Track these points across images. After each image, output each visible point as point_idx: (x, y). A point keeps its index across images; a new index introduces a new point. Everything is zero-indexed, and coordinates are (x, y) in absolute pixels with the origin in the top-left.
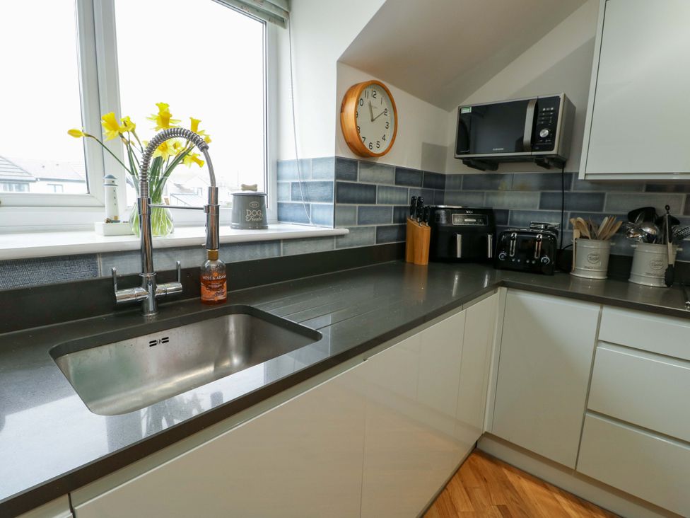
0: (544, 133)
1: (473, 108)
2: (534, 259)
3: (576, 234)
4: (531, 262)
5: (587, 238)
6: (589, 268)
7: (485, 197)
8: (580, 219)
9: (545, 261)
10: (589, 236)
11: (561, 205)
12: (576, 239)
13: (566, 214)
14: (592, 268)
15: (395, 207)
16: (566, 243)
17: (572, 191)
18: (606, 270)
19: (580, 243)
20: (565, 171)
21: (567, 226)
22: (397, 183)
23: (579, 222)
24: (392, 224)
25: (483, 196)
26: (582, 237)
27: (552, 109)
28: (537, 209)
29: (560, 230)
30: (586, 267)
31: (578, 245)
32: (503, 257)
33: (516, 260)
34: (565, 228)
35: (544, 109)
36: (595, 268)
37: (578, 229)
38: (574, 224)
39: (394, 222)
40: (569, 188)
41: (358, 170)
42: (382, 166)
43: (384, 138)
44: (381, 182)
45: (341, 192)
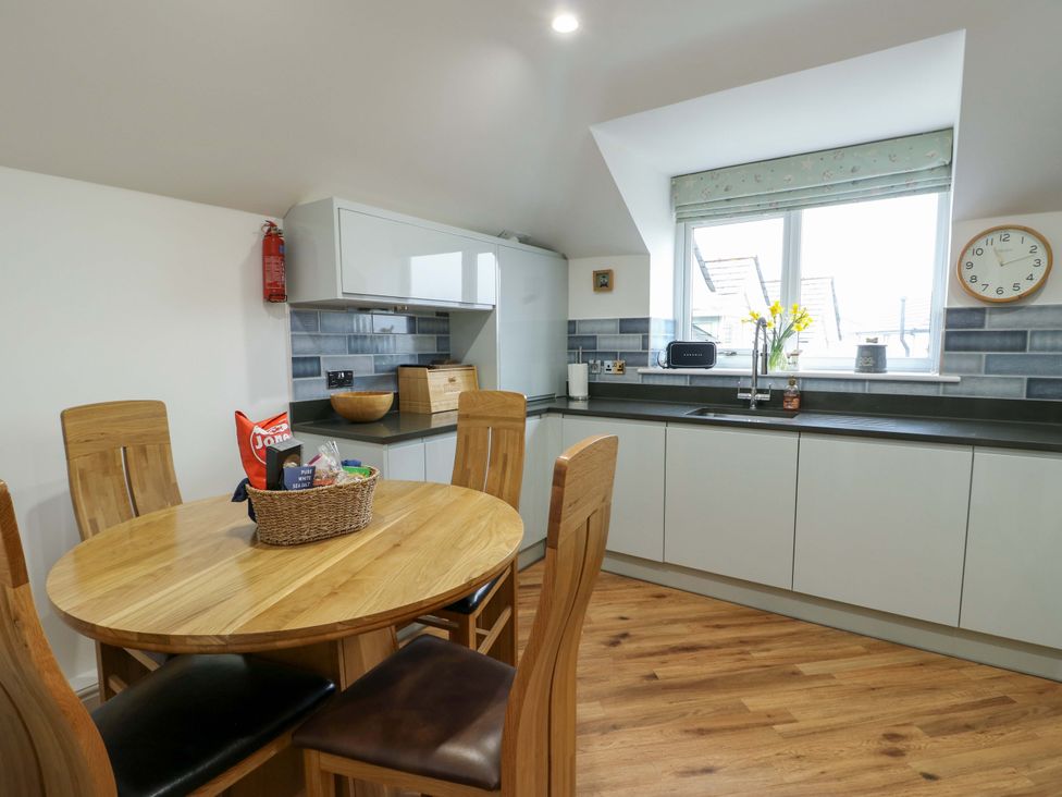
41: (987, 317)
42: (1042, 308)
43: (1031, 278)
44: (1040, 326)
45: (953, 341)
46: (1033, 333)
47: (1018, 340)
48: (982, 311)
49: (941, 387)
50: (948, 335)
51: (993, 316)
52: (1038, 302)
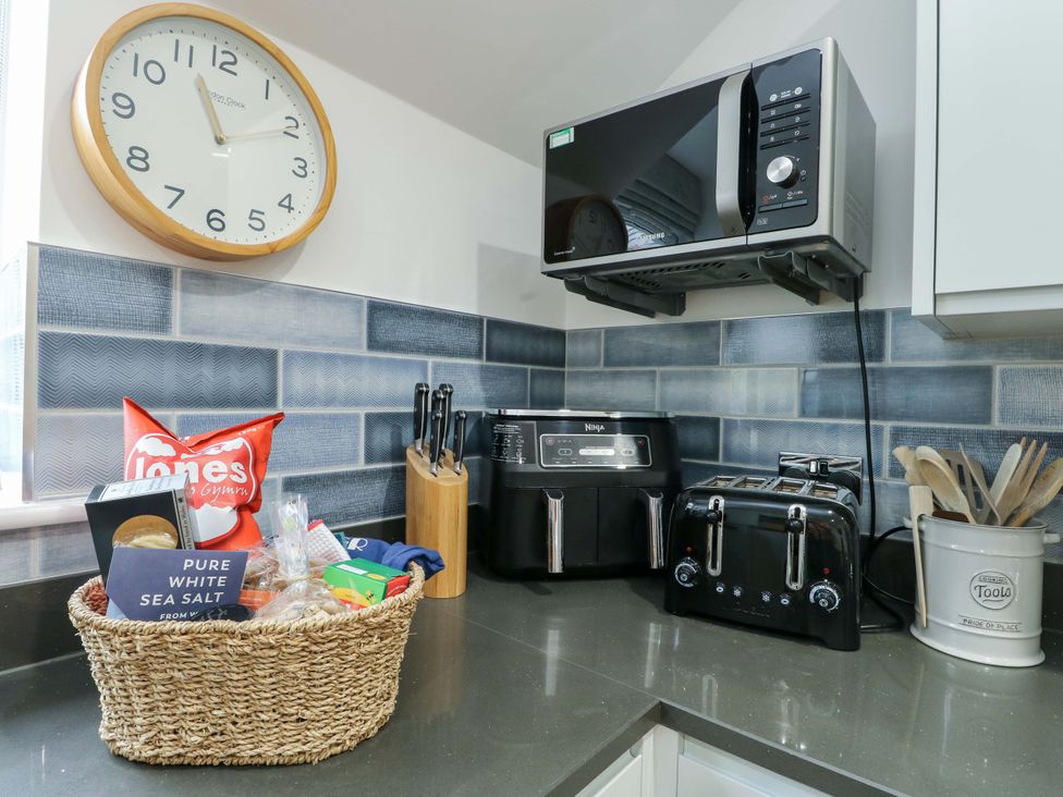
0: (779, 168)
1: (579, 129)
2: (788, 590)
3: (920, 502)
4: (775, 599)
5: (959, 518)
6: (979, 625)
7: (658, 383)
8: (927, 452)
9: (823, 603)
10: (967, 512)
11: (860, 403)
12: (920, 518)
13: (879, 430)
14: (990, 626)
15: (369, 417)
16: (887, 519)
17: (889, 362)
18: (1038, 632)
19: (937, 533)
20: (861, 309)
21: (886, 467)
22: (373, 344)
23: (925, 462)
24: (361, 465)
25: (653, 381)
26: (940, 513)
27: (798, 91)
28: (794, 417)
29: (866, 479)
30: (967, 622)
31: (928, 539)
32: (685, 577)
33: (729, 590)
34: (879, 475)
35: (773, 98)
36: (1000, 628)
37: (924, 483)
38: (909, 468)
39: (369, 459)
40: (879, 355)
41: (177, 295)
42: (305, 294)
43: (287, 204)
44: (303, 341)
45: (72, 370)
46: (290, 356)
47: (254, 377)
48: (162, 275)
49: (36, 546)
50: (49, 349)
51: (194, 298)
52: (296, 276)
